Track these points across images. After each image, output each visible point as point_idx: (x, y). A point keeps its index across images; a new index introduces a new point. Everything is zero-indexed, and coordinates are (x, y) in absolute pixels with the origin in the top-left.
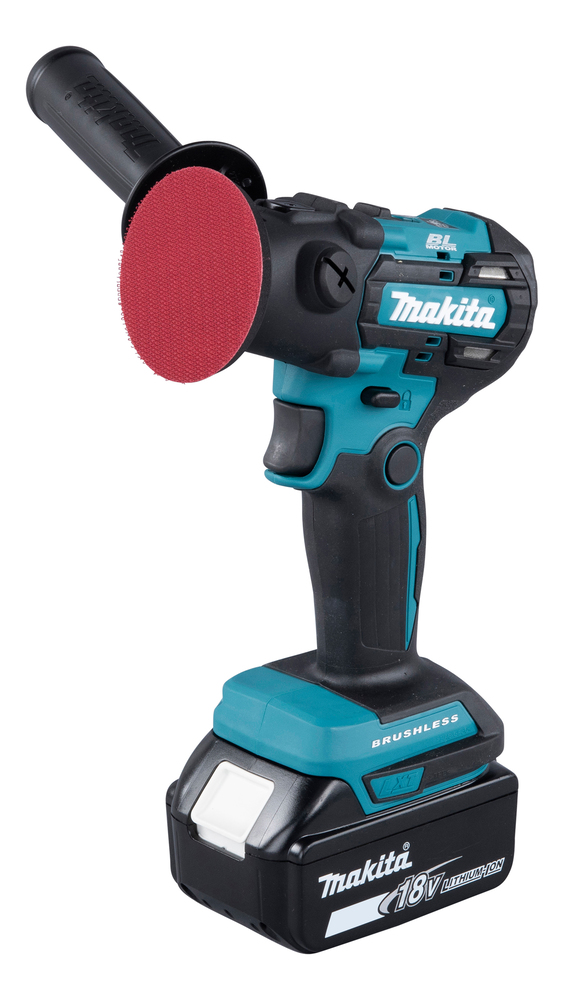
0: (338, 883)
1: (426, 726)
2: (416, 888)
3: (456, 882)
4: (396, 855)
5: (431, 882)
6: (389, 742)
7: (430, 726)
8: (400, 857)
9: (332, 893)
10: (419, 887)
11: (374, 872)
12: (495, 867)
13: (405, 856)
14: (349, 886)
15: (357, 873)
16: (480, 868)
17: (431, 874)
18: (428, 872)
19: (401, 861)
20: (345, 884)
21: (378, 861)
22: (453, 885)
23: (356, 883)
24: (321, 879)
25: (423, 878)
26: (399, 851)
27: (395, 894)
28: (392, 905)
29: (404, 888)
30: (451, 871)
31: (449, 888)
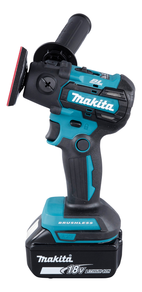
0: (44, 259)
1: (80, 222)
2: (75, 269)
3: (91, 271)
4: (67, 257)
5: (81, 269)
6: (65, 223)
7: (81, 223)
8: (68, 258)
9: (42, 261)
10: (76, 269)
11: (58, 260)
12: (107, 271)
13: (70, 258)
14: (48, 261)
15: (52, 258)
16: (101, 270)
17: (81, 266)
18: (80, 265)
19: (69, 260)
20: (47, 260)
21: (60, 257)
22: (90, 272)
23: (51, 261)
24: (38, 256)
25: (78, 267)
26: (67, 256)
27: (66, 268)
28: (66, 271)
29: (71, 268)
30: (89, 268)
31: (88, 273)
